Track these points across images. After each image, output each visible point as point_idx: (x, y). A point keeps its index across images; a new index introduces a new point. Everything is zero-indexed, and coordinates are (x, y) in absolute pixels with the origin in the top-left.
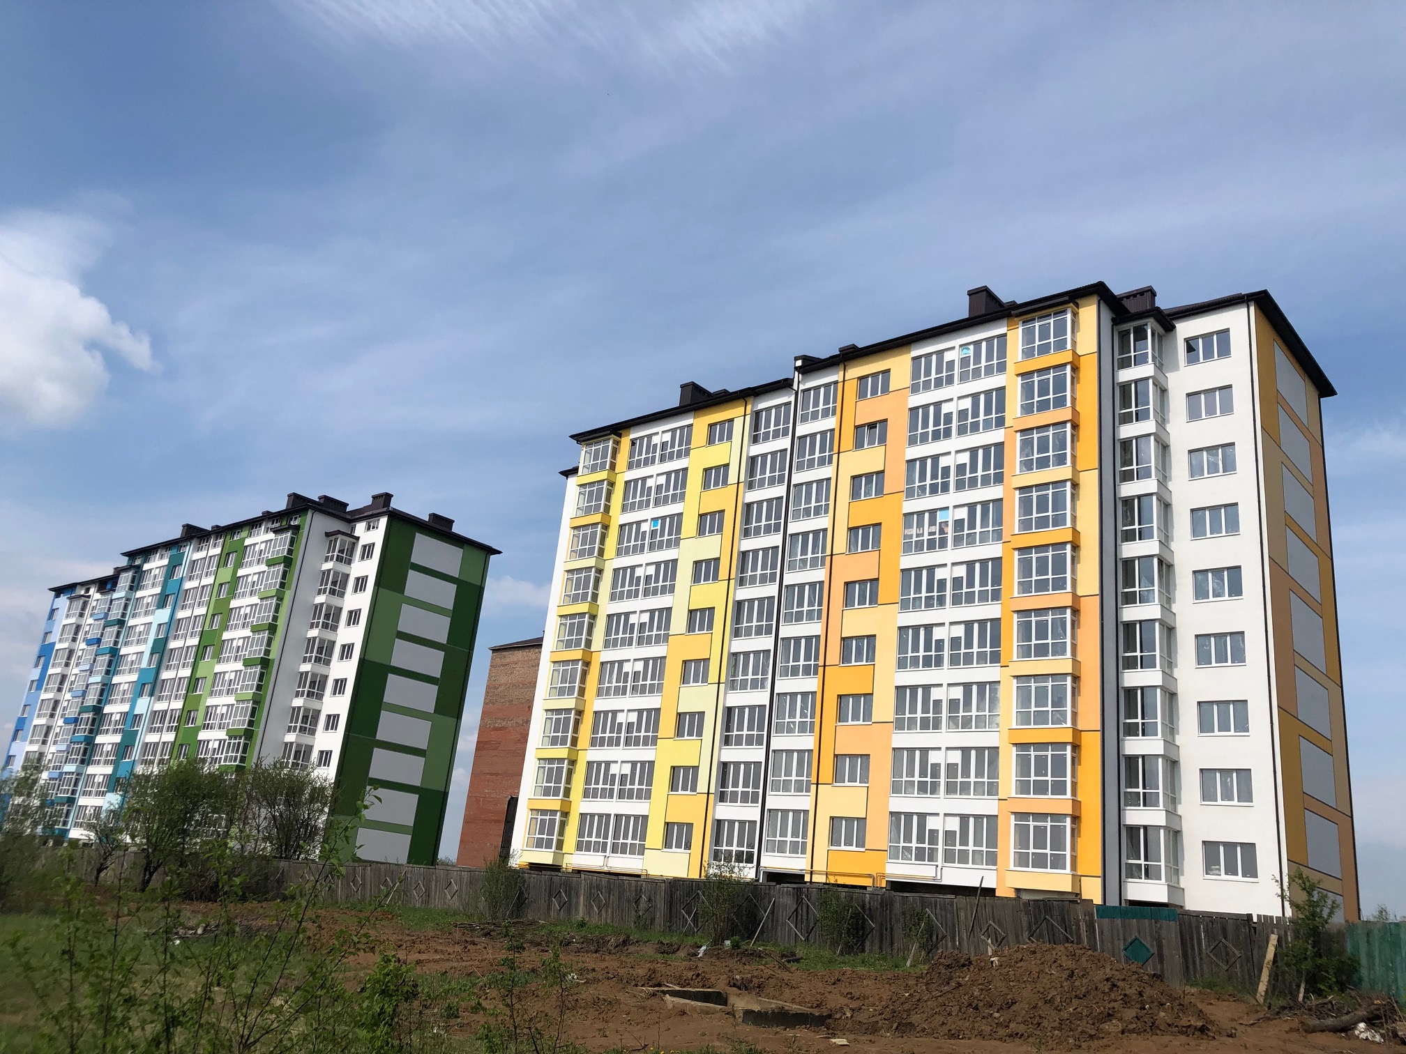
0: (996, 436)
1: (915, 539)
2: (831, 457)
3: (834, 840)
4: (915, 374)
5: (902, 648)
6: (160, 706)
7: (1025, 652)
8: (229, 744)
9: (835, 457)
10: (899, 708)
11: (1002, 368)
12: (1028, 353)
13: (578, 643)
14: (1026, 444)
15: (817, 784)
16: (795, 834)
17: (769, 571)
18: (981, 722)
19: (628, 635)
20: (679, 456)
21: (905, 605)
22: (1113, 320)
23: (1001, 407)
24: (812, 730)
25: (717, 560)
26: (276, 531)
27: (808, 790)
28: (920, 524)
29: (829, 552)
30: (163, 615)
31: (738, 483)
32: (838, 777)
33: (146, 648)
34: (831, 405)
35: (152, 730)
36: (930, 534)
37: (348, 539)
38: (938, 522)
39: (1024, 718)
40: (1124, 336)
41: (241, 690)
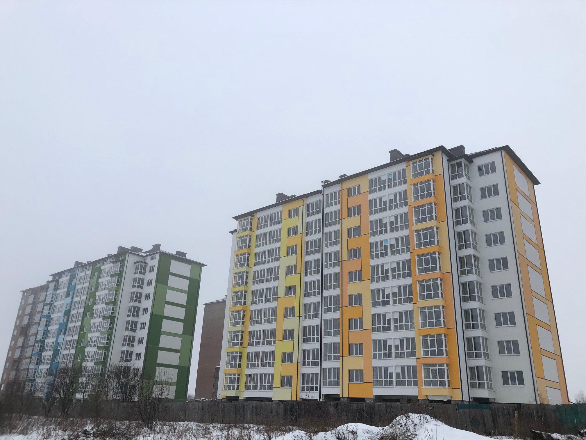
0: (405, 209)
1: (375, 253)
2: (339, 221)
3: (351, 380)
4: (371, 186)
5: (373, 298)
6: (69, 338)
7: (423, 297)
8: (98, 352)
9: (341, 221)
10: (374, 323)
11: (405, 182)
12: (415, 176)
13: (241, 303)
14: (417, 212)
15: (342, 356)
16: (334, 378)
17: (317, 269)
18: (407, 327)
19: (261, 299)
20: (277, 223)
21: (373, 281)
22: (448, 160)
23: (406, 198)
24: (339, 334)
25: (295, 266)
26: (113, 263)
27: (339, 359)
28: (377, 247)
29: (340, 260)
30: (69, 300)
31: (302, 233)
32: (351, 353)
33: (61, 314)
34: (337, 200)
35: (65, 349)
36: (381, 251)
37: (143, 264)
38: (384, 245)
39: (424, 325)
40: (453, 166)
41: (102, 330)
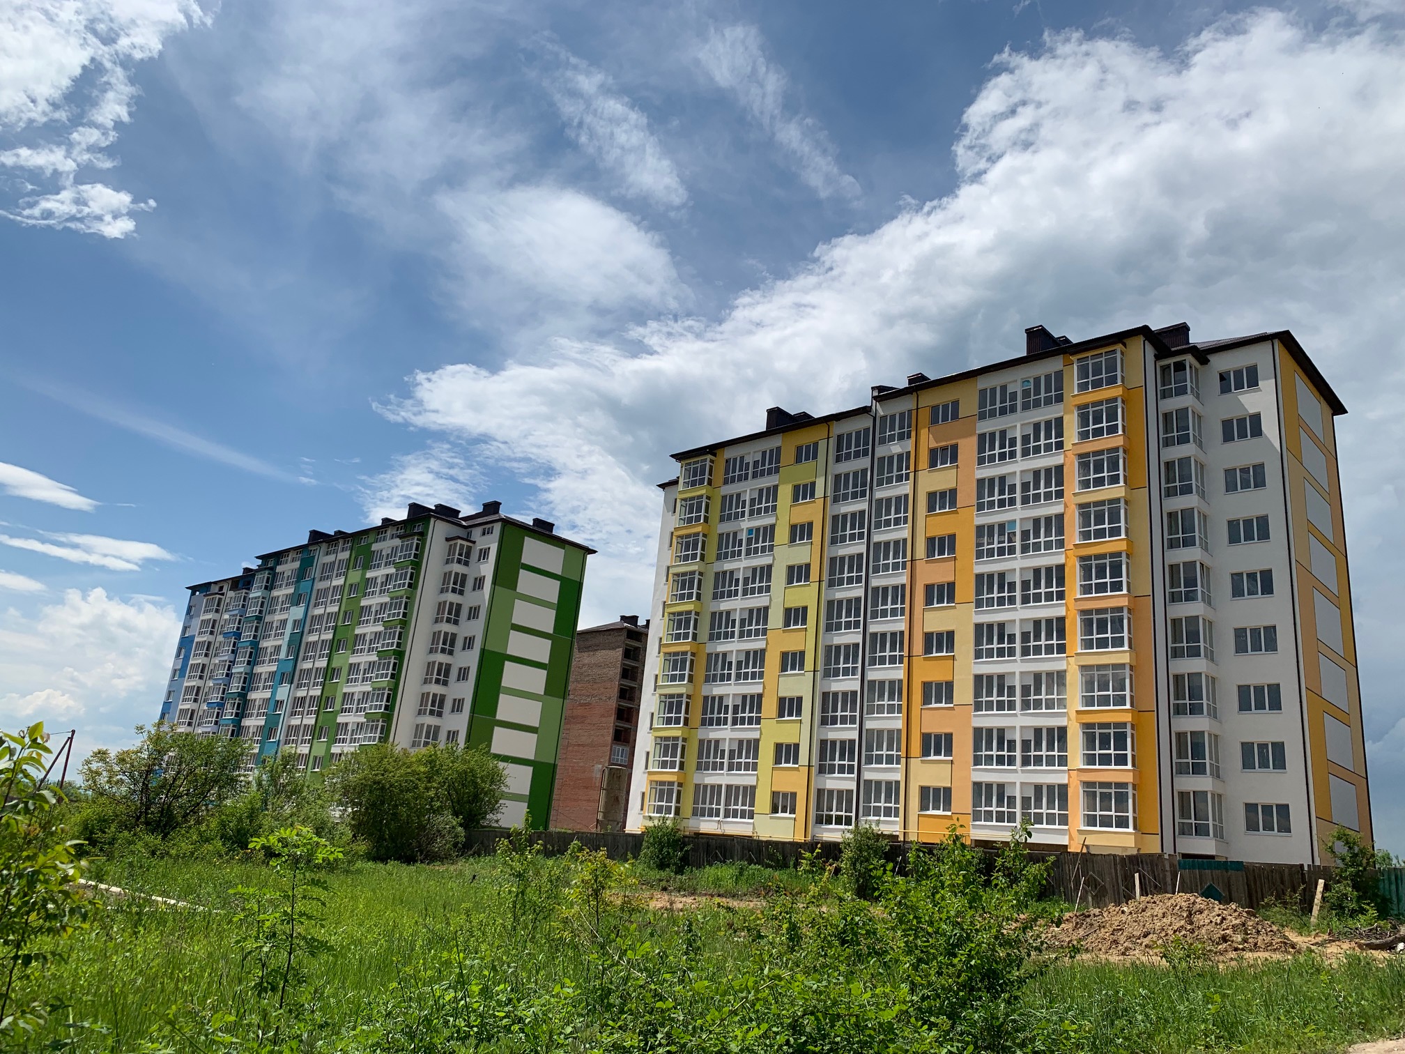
0: (1056, 459)
1: (986, 547)
2: (907, 475)
3: (924, 806)
4: (982, 404)
5: (978, 642)
6: (301, 693)
7: (1088, 644)
8: (367, 725)
9: (912, 475)
10: (978, 692)
11: (1060, 399)
12: (1083, 387)
13: (686, 637)
14: (1084, 467)
15: (907, 758)
16: (888, 801)
17: (855, 574)
18: (1050, 705)
19: (730, 629)
20: (770, 473)
21: (979, 604)
22: (1155, 356)
23: (1060, 434)
24: (900, 712)
25: (808, 566)
26: (400, 537)
27: (898, 763)
28: (991, 535)
29: (909, 558)
30: (297, 612)
31: (825, 497)
32: (925, 752)
33: (283, 642)
34: (906, 430)
35: (293, 714)
36: (999, 543)
37: (467, 544)
38: (1007, 531)
39: (1088, 701)
40: (1165, 369)
41: (376, 678)
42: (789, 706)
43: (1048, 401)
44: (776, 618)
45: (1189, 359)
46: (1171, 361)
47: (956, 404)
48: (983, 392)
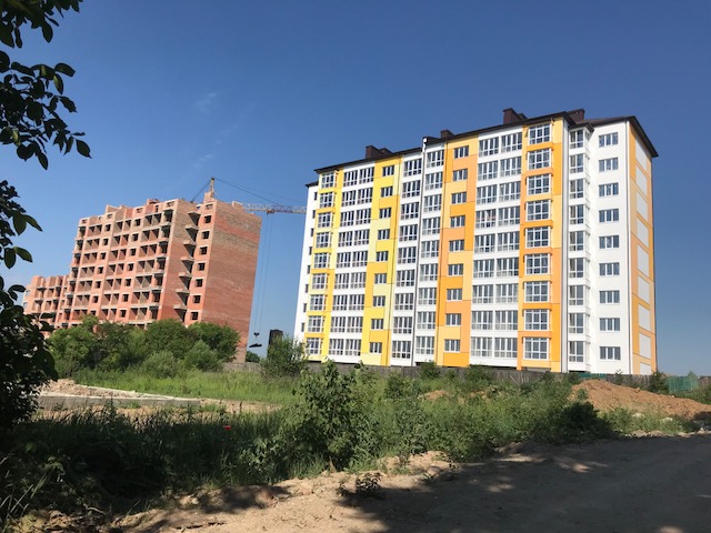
0: (517, 178)
1: (481, 222)
3: (446, 349)
4: (481, 148)
5: (475, 269)
7: (530, 272)
9: (443, 184)
10: (474, 294)
11: (520, 147)
12: (532, 142)
14: (532, 183)
15: (438, 326)
16: (429, 346)
17: (413, 235)
18: (510, 300)
19: (347, 262)
20: (368, 181)
21: (476, 251)
22: (568, 127)
23: (520, 166)
24: (435, 304)
25: (389, 230)
27: (434, 328)
28: (483, 216)
29: (441, 227)
31: (398, 195)
32: (448, 323)
34: (441, 160)
39: (529, 299)
40: (573, 134)
42: (380, 301)
43: (514, 148)
44: (372, 257)
45: (585, 130)
46: (576, 130)
47: (467, 147)
48: (481, 142)
